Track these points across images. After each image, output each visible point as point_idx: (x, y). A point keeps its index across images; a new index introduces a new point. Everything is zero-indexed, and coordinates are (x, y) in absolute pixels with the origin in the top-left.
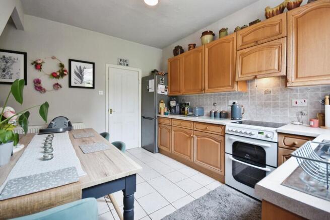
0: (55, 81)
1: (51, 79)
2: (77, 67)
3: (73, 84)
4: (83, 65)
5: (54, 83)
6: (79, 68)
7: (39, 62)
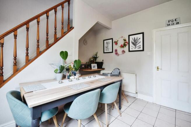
0: (122, 49)
1: (121, 49)
2: (133, 39)
3: (131, 50)
4: (136, 36)
5: (122, 50)
6: (134, 39)
7: (116, 41)
